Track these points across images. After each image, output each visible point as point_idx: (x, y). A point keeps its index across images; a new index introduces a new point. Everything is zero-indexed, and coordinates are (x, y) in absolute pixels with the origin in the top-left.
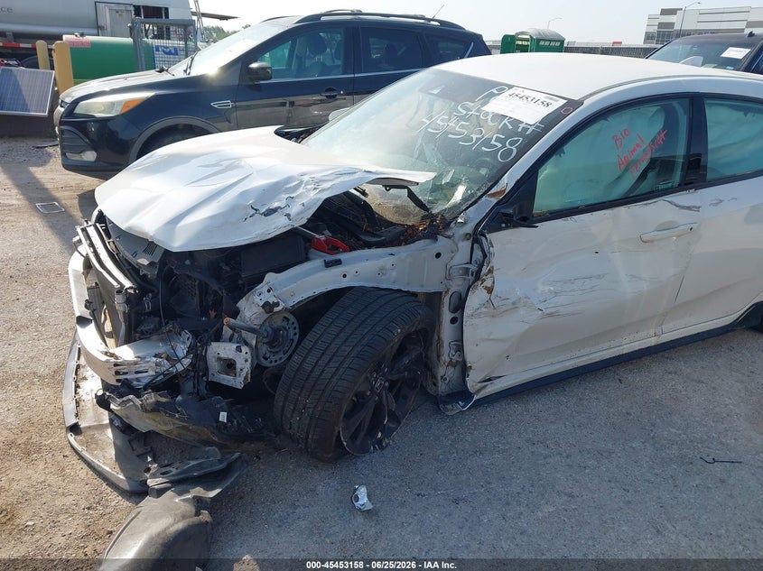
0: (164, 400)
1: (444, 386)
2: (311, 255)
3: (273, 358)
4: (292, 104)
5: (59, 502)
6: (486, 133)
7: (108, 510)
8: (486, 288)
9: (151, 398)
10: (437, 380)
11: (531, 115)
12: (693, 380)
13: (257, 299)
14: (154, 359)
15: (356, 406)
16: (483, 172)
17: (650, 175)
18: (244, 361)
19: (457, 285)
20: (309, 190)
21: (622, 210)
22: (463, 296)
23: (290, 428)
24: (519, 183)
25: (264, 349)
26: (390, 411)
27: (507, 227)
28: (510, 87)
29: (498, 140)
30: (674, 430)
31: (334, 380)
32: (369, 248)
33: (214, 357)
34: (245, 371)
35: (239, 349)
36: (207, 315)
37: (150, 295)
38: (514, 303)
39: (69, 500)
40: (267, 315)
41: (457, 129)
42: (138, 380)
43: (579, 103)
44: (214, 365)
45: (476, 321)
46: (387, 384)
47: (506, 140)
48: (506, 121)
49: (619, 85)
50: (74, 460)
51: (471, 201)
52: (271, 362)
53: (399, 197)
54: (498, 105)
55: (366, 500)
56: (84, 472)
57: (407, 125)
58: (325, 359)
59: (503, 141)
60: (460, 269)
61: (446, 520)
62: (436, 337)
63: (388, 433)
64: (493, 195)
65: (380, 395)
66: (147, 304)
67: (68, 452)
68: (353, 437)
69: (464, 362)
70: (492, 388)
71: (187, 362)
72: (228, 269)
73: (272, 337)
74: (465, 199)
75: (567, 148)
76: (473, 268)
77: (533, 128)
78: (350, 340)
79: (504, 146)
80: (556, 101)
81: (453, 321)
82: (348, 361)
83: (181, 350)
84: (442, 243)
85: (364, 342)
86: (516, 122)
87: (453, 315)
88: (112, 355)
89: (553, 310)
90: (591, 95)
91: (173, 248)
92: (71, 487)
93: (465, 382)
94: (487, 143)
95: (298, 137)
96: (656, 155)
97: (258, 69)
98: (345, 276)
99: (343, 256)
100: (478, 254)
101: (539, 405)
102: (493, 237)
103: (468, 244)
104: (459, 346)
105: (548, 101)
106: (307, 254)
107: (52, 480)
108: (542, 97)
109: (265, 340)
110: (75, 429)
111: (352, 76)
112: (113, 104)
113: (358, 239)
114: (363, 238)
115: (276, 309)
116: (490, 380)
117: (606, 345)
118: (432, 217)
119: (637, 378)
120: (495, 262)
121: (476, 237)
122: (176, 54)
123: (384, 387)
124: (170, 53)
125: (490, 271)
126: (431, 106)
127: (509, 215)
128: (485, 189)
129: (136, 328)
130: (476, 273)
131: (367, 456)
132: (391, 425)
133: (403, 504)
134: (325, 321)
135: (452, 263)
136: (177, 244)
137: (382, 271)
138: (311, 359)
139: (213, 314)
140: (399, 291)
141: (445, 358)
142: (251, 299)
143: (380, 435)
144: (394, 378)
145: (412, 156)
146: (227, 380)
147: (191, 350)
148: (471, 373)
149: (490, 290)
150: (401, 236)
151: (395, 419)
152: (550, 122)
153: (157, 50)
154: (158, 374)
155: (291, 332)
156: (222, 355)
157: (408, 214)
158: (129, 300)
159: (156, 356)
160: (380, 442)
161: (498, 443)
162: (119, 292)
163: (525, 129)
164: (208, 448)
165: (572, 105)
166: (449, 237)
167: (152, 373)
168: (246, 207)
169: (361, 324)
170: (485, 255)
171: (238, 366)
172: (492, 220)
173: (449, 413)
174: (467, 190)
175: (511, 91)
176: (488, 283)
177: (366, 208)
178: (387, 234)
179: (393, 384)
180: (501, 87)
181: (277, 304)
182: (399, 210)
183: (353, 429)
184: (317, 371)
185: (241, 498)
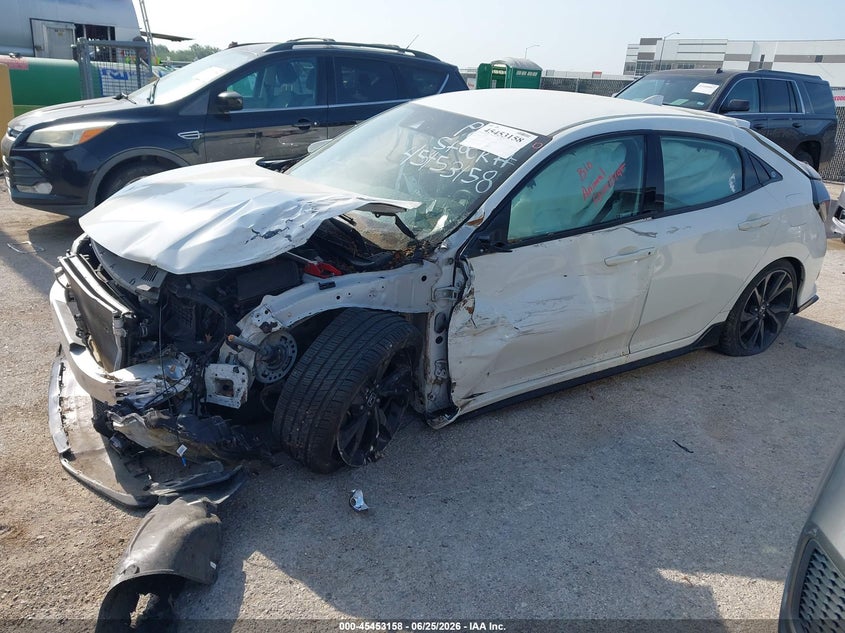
0: (166, 417)
1: (431, 403)
2: (305, 280)
3: (272, 375)
4: (260, 135)
5: (66, 519)
6: (464, 167)
7: (116, 523)
8: (468, 308)
9: (154, 415)
10: (424, 398)
11: (505, 149)
12: (658, 396)
13: (255, 320)
14: (155, 380)
15: (350, 420)
16: (462, 202)
17: (615, 205)
18: (241, 382)
19: (441, 307)
20: (307, 214)
21: (589, 236)
22: (448, 316)
23: (290, 441)
24: (495, 213)
25: (263, 367)
26: (381, 425)
27: (485, 253)
28: (486, 123)
29: (475, 173)
30: (639, 438)
31: (333, 391)
32: (361, 272)
33: (212, 378)
34: (242, 390)
35: (236, 370)
36: (203, 338)
37: (147, 320)
38: (492, 323)
39: (75, 517)
40: (265, 336)
41: (438, 162)
42: (138, 400)
43: (548, 139)
44: (211, 386)
45: (459, 339)
46: (378, 400)
47: (482, 173)
48: (482, 155)
49: (584, 123)
50: (75, 483)
51: (452, 229)
52: (270, 379)
53: (385, 225)
54: (475, 141)
55: (362, 503)
56: (86, 493)
57: (387, 158)
58: (324, 372)
59: (480, 174)
60: (444, 291)
61: (436, 516)
62: (423, 357)
63: (380, 447)
64: (472, 223)
65: (372, 411)
66: (144, 330)
67: (66, 476)
68: (348, 449)
69: (449, 379)
70: (474, 405)
71: (186, 382)
72: (224, 293)
73: (271, 355)
74: (447, 227)
75: (538, 179)
76: (456, 290)
77: (507, 162)
78: (347, 354)
79: (481, 178)
80: (528, 136)
81: (439, 340)
82: (345, 373)
83: (180, 371)
84: (427, 267)
85: (360, 355)
86: (491, 157)
87: (438, 335)
88: (112, 378)
89: (527, 329)
90: (559, 131)
91: (177, 271)
92: (75, 505)
93: (449, 397)
94: (465, 176)
95: (280, 168)
96: (620, 187)
97: (227, 98)
98: (338, 298)
99: (336, 280)
100: (460, 277)
101: (519, 419)
102: (472, 261)
103: (451, 267)
104: (444, 364)
105: (520, 136)
106: (301, 278)
107: (55, 500)
108: (515, 133)
109: (264, 358)
110: (68, 455)
111: (326, 107)
112: (71, 133)
113: (349, 264)
114: (353, 262)
115: (274, 329)
116: (472, 396)
117: (577, 364)
118: (418, 244)
119: (609, 395)
120: (476, 284)
121: (458, 262)
122: (126, 78)
123: (376, 402)
124: (119, 77)
125: (471, 293)
126: (411, 139)
127: (486, 241)
128: (464, 218)
129: (133, 352)
130: (458, 295)
131: (361, 469)
132: (381, 440)
133: (396, 506)
134: (321, 338)
135: (437, 286)
136: (181, 267)
137: (373, 293)
138: (310, 373)
139: (209, 338)
140: (389, 311)
141: (432, 376)
142: (249, 321)
143: (372, 448)
144: (385, 394)
145: (394, 188)
146: (225, 401)
147: (189, 372)
148: (456, 389)
149: (471, 311)
150: (390, 261)
151: (386, 434)
152: (522, 156)
153: (105, 74)
154: (158, 395)
155: (290, 350)
156: (220, 377)
157: (395, 241)
158: (127, 324)
159: (156, 377)
160: (372, 455)
161: (481, 452)
162: (117, 317)
163: (500, 163)
164: (209, 463)
165: (542, 140)
166: (433, 262)
167: (152, 393)
168: (247, 230)
169: (355, 341)
170: (466, 279)
171: (236, 386)
172: (471, 246)
173: (436, 428)
174: (448, 219)
175: (487, 127)
176: (469, 304)
177: (355, 235)
178: (376, 259)
179: (384, 400)
180: (478, 123)
181: (275, 325)
182: (386, 237)
183: (349, 440)
184: (316, 384)
185: (244, 507)
